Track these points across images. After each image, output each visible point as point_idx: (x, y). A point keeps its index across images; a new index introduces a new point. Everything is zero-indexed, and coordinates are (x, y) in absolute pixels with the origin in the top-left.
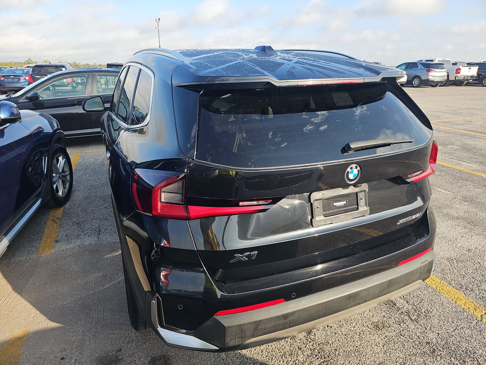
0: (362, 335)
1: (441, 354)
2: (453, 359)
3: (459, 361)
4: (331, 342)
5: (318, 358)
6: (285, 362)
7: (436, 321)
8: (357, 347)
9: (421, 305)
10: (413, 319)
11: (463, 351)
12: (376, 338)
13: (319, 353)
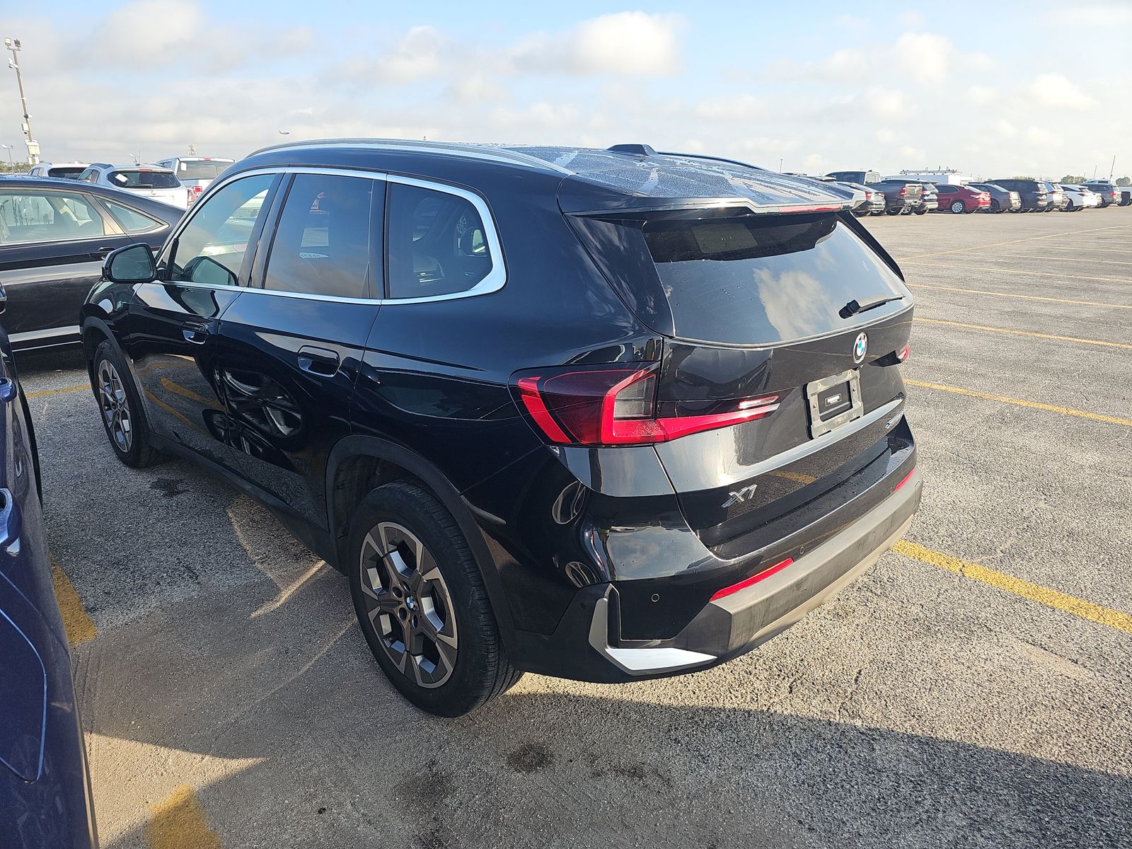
0: (824, 631)
1: (939, 630)
2: (957, 632)
3: (965, 633)
4: (788, 653)
5: (784, 678)
6: (740, 698)
7: (909, 590)
8: (827, 649)
9: (878, 572)
10: (879, 593)
11: (963, 619)
12: (844, 630)
13: (781, 671)
